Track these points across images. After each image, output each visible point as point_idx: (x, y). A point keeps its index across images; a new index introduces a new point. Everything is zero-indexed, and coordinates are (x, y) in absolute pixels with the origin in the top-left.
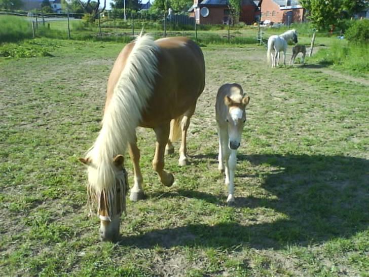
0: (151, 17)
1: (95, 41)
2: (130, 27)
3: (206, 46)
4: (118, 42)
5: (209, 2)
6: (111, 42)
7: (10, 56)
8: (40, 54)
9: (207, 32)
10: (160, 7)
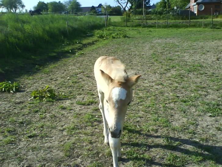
0: (158, 13)
1: (143, 28)
2: (153, 19)
3: (220, 29)
4: (158, 28)
5: (203, 1)
6: (153, 28)
7: (104, 38)
8: (121, 36)
9: (207, 20)
10: (162, 7)
